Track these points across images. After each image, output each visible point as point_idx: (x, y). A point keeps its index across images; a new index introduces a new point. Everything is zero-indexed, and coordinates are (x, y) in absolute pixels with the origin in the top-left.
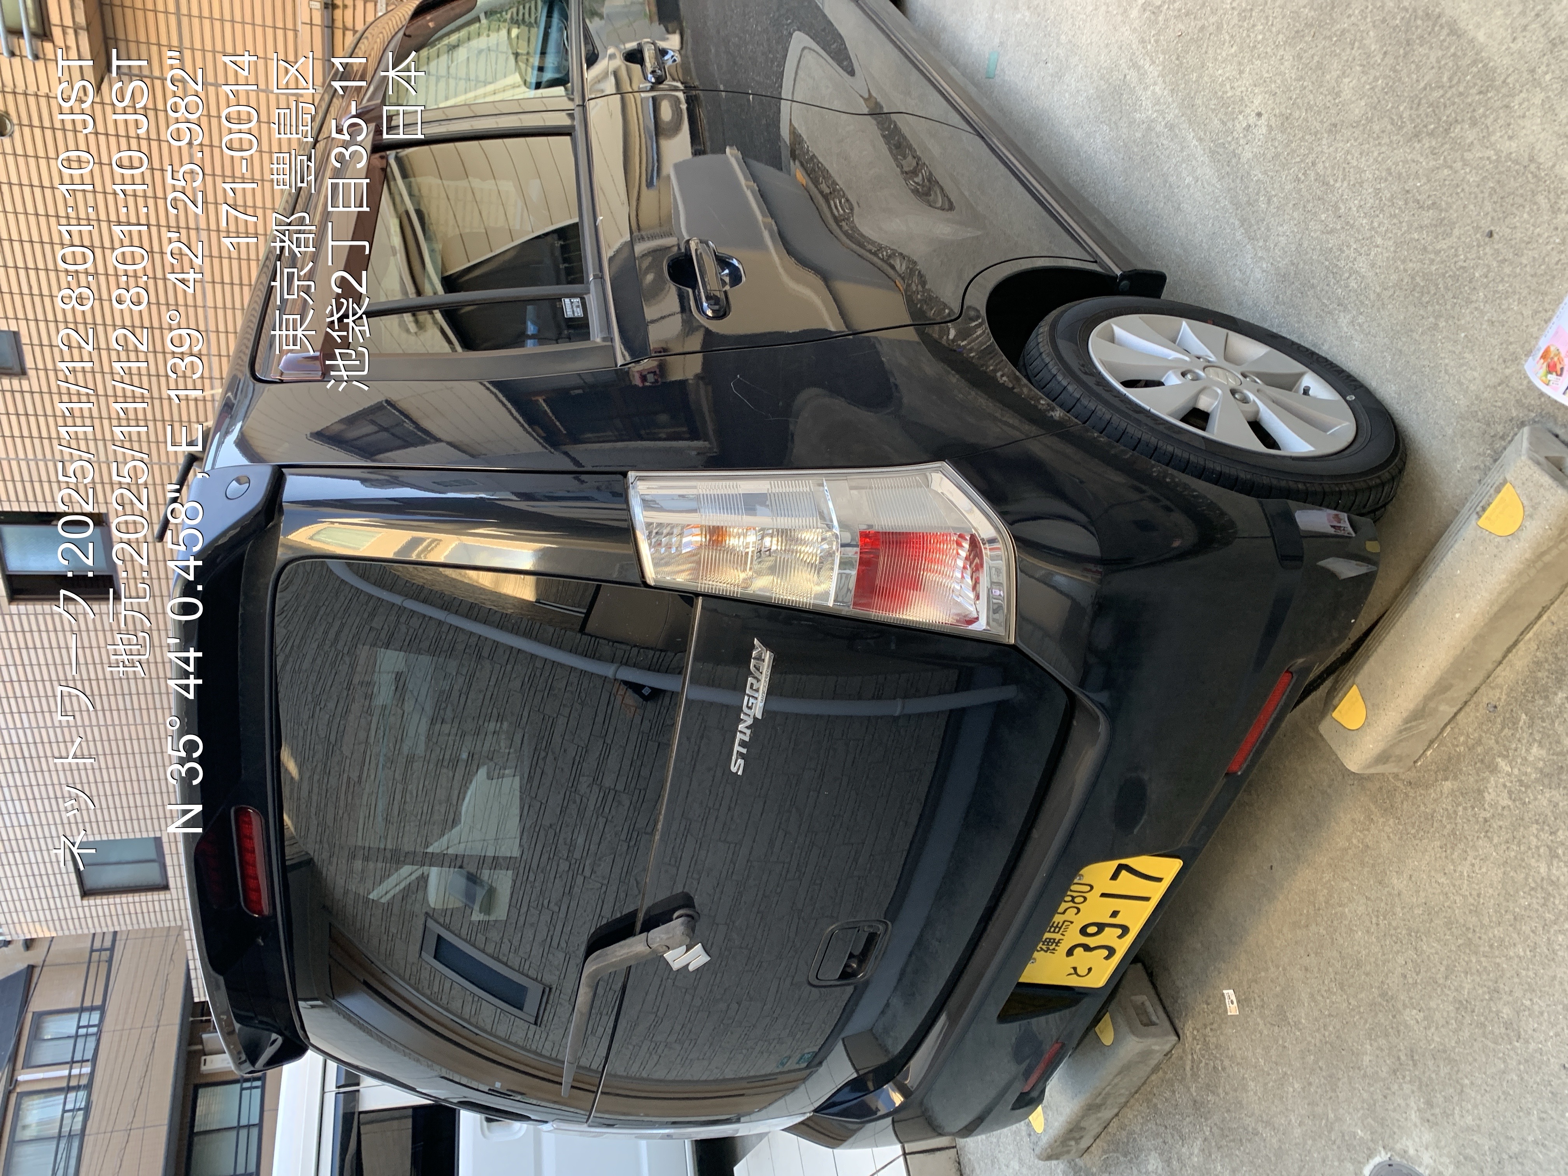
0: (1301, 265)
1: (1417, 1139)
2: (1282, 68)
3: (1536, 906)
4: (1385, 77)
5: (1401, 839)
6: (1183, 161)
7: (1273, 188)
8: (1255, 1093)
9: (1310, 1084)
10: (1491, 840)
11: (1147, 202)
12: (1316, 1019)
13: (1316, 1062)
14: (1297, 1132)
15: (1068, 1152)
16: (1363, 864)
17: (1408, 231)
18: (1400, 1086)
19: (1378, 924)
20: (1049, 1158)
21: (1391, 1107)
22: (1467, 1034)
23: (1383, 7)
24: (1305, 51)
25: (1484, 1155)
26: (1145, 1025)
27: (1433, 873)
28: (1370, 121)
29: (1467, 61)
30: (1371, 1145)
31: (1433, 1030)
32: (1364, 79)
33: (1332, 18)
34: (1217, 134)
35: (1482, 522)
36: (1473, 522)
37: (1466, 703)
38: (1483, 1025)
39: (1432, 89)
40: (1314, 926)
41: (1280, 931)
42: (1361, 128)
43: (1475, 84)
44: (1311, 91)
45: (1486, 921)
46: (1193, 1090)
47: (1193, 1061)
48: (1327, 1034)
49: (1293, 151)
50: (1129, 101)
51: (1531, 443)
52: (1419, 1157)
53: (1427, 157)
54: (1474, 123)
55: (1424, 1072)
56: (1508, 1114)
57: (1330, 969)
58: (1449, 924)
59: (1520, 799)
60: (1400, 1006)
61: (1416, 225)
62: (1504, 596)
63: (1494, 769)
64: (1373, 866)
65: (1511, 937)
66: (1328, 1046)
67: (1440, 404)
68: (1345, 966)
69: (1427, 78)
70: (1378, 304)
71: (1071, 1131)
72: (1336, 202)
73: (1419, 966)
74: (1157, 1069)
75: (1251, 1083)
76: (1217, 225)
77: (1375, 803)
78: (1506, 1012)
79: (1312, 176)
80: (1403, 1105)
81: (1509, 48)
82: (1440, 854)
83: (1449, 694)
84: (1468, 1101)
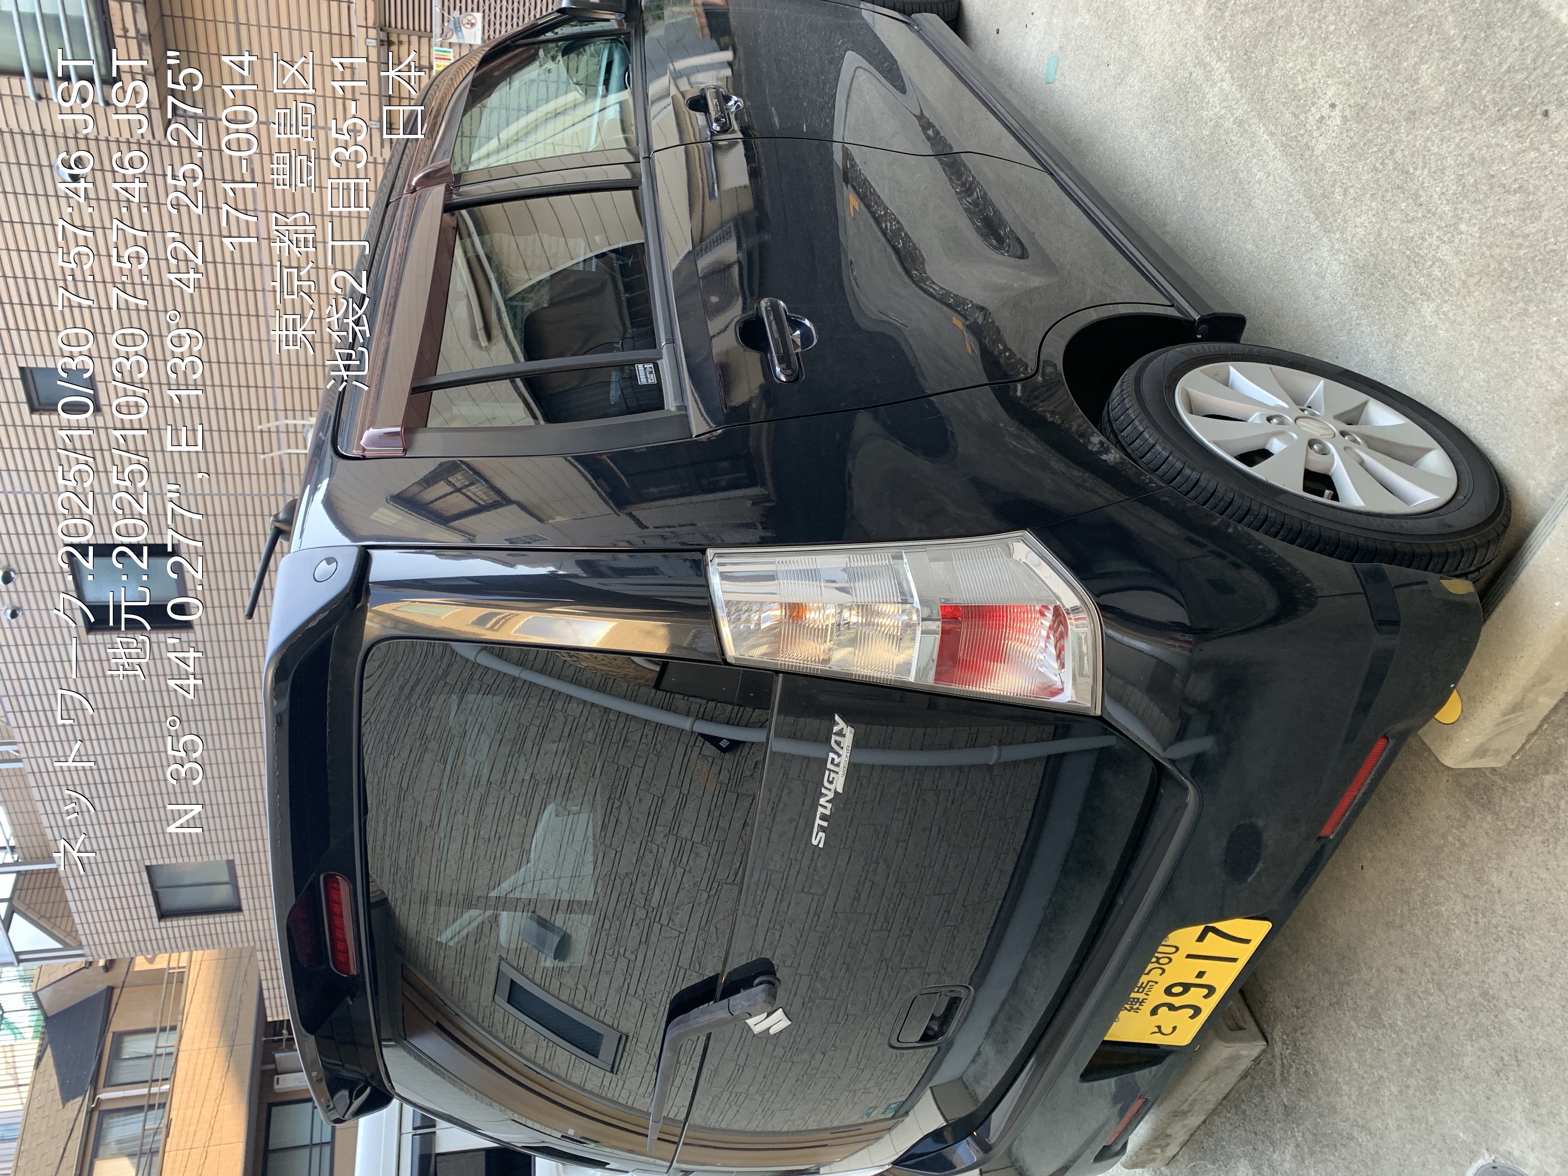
0: (1381, 256)
1: (1522, 1141)
2: (1357, 59)
4: (1467, 62)
5: (1499, 834)
6: (1254, 156)
7: (1349, 179)
8: (1350, 1097)
9: (1408, 1087)
11: (1217, 200)
12: (1413, 1021)
13: (1414, 1064)
14: (1395, 1136)
15: (1154, 1160)
16: (1459, 861)
17: (1494, 216)
18: (1505, 1089)
19: (1477, 923)
20: (1134, 1166)
21: (1494, 1109)
24: (1380, 40)
26: (1232, 1030)
27: (1534, 869)
28: (1450, 106)
29: (1550, 42)
30: (1474, 1147)
31: (1538, 1029)
32: (1442, 66)
34: (1289, 128)
39: (1517, 72)
40: (1409, 926)
41: (1373, 932)
42: (1441, 114)
43: (1560, 65)
44: (1387, 80)
46: (1283, 1095)
47: (1283, 1065)
48: (1424, 1035)
49: (1371, 141)
50: (1196, 99)
52: (1524, 1158)
53: (1512, 139)
55: (1529, 1073)
57: (1427, 970)
60: (1501, 1005)
61: (1502, 209)
64: (1471, 863)
66: (1427, 1048)
67: (1531, 390)
68: (1443, 967)
69: (1510, 60)
70: (1464, 291)
71: (1158, 1139)
72: (1417, 191)
73: (1521, 964)
74: (1245, 1075)
75: (1344, 1087)
76: (1291, 219)
77: (1471, 799)
79: (1390, 164)
80: (1508, 1106)
82: (1542, 849)
83: (1548, 685)
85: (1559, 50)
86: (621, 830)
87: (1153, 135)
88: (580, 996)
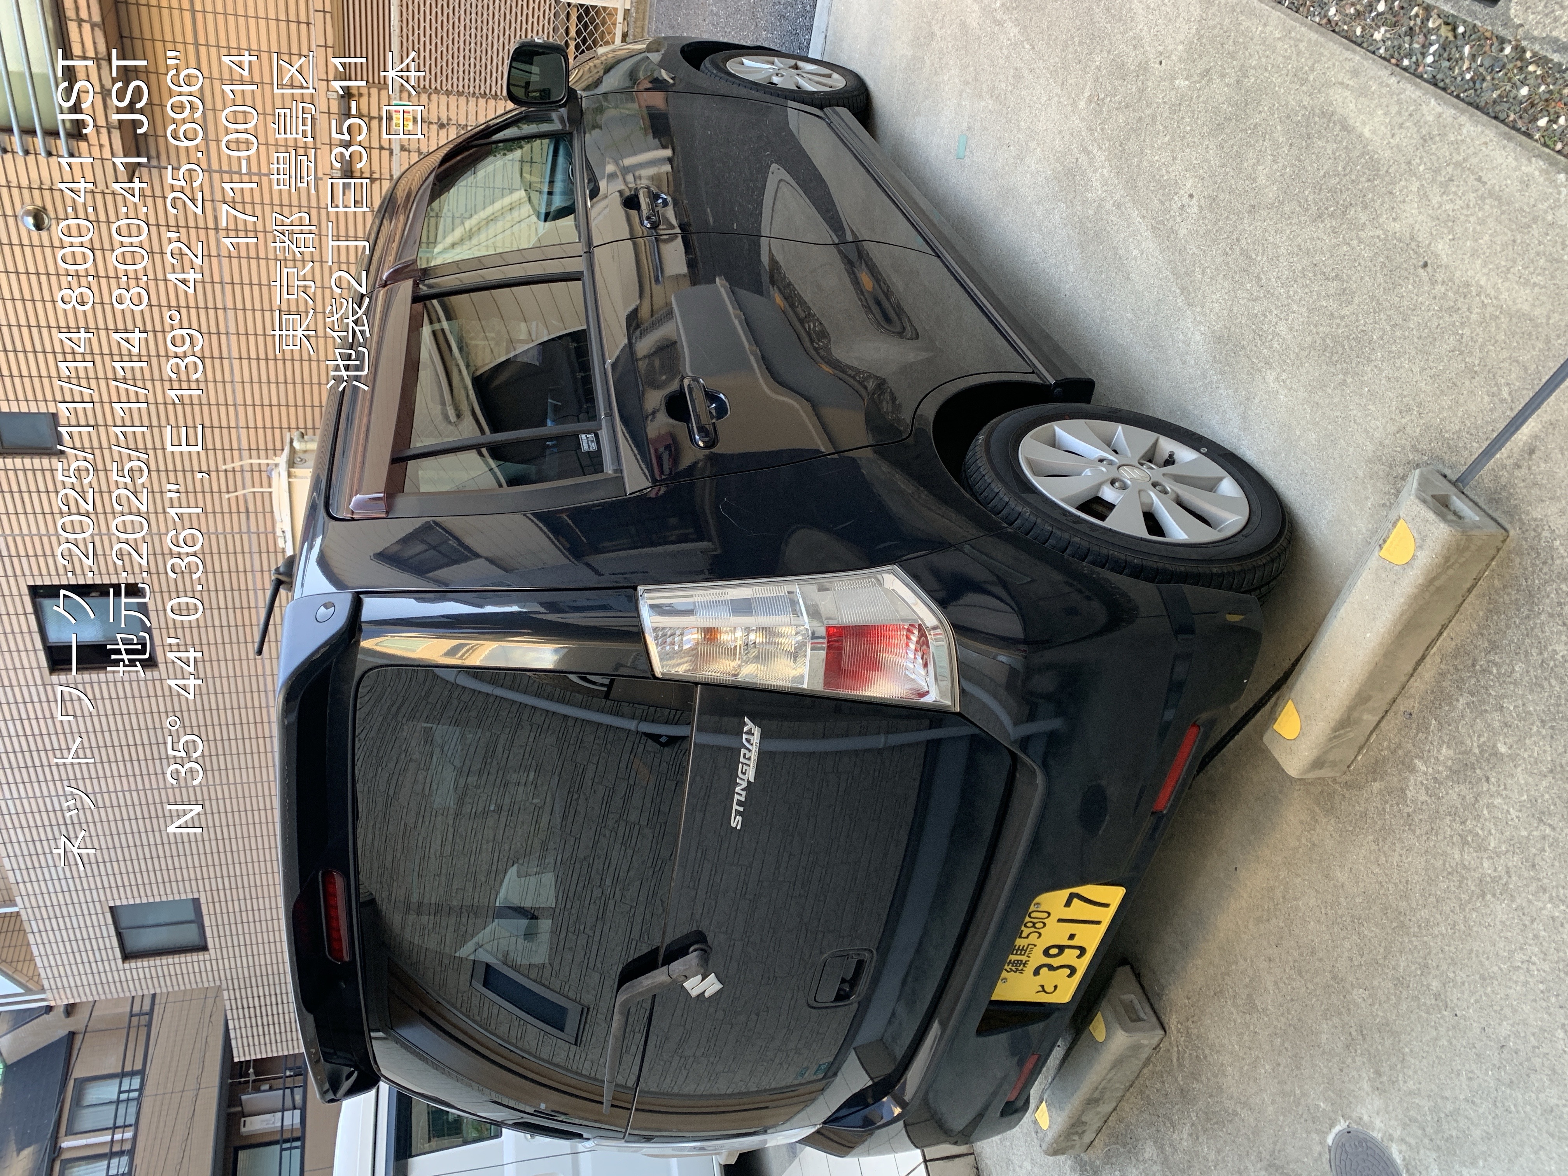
0: (1233, 329)
1: (1369, 1107)
2: (1208, 157)
3: (1453, 889)
4: (1293, 166)
5: (1341, 836)
6: (1130, 236)
7: (1206, 261)
8: (1233, 1077)
9: (1279, 1065)
10: (1414, 832)
11: (1101, 272)
12: (1280, 1005)
13: (1282, 1044)
14: (1270, 1109)
15: (1073, 1147)
16: (1311, 860)
18: (1354, 1061)
19: (1326, 914)
20: (1055, 1153)
21: (1347, 1079)
22: (1405, 1007)
23: (1287, 104)
24: (1226, 142)
25: (1424, 1115)
26: (1133, 1020)
27: (1369, 865)
28: (1282, 203)
29: (1357, 153)
30: (1332, 1115)
31: (1377, 1006)
32: (1274, 168)
33: (1246, 114)
34: (1157, 213)
35: (1383, 553)
36: (1376, 554)
37: (1387, 712)
38: (1417, 998)
39: (1330, 177)
40: (1274, 919)
41: (1246, 927)
42: (1275, 210)
43: (1364, 173)
44: (1233, 177)
45: (1414, 905)
46: (1180, 1079)
47: (1178, 1052)
48: (1290, 1017)
49: (1221, 229)
50: (1082, 182)
51: (1419, 484)
52: (1372, 1122)
53: (1329, 235)
54: (1365, 207)
55: (1372, 1045)
56: (1442, 1077)
57: (1290, 958)
58: (1385, 909)
59: (1435, 794)
60: (1349, 987)
61: (1324, 294)
62: (1405, 617)
63: (1413, 769)
64: (1320, 862)
65: (1435, 918)
66: (1292, 1028)
67: (1351, 449)
68: (1301, 955)
69: (1326, 167)
70: (1297, 362)
71: (1074, 1126)
72: (1259, 274)
73: (1362, 949)
74: (1149, 1064)
75: (1229, 1068)
76: (1161, 293)
77: (1318, 804)
78: (1435, 985)
79: (1237, 250)
80: (1356, 1076)
81: (1389, 143)
82: (1374, 847)
83: (1369, 704)
84: (1409, 1068)
85: (1363, 161)
87: (1049, 211)
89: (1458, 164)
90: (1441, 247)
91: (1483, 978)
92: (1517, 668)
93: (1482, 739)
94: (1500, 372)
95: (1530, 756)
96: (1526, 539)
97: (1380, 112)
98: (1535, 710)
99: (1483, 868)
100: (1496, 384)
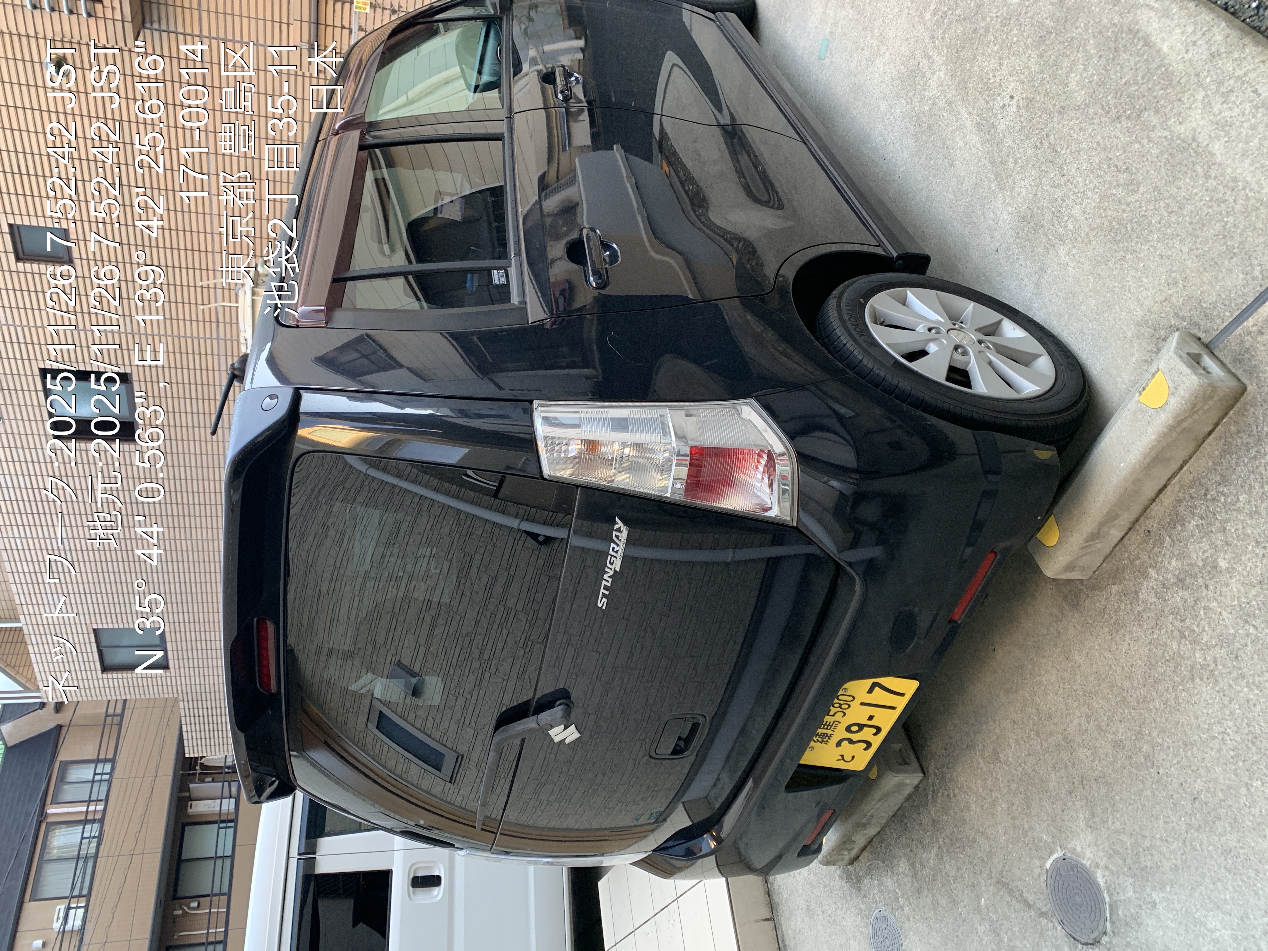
0: (1035, 210)
1: (1083, 840)
2: (1029, 64)
3: (1169, 673)
4: (1099, 74)
5: (1082, 627)
6: (957, 129)
7: (1019, 153)
8: (975, 812)
9: (1013, 804)
10: (1142, 626)
11: (931, 159)
12: (1019, 758)
13: (1018, 788)
14: (1003, 839)
15: (843, 859)
16: (1056, 645)
18: (1073, 803)
19: (1064, 689)
20: (828, 864)
21: (1067, 818)
22: (1119, 764)
23: (1100, 22)
24: (1046, 52)
25: (1126, 849)
26: (901, 765)
27: (1102, 651)
28: (1087, 106)
29: (1155, 65)
30: (1052, 845)
31: (1097, 762)
32: (1084, 76)
33: (1065, 29)
34: (982, 110)
35: (1142, 399)
36: (1136, 398)
37: (1130, 529)
38: (1130, 758)
39: (1130, 85)
40: (1021, 691)
41: (998, 696)
42: (1081, 111)
43: (1159, 83)
44: (1048, 82)
45: (1136, 684)
46: (933, 812)
47: (934, 791)
48: (1026, 768)
49: (1034, 126)
50: (921, 82)
51: (1178, 343)
52: (1083, 852)
53: (1124, 134)
54: (1157, 112)
55: (1090, 793)
56: (1144, 820)
57: (1031, 722)
58: (1112, 686)
59: (1163, 597)
60: (1076, 746)
61: (1115, 183)
62: (1154, 451)
63: (1145, 576)
64: (1063, 647)
65: (1152, 695)
66: (1026, 776)
67: (1124, 314)
68: (1041, 720)
69: (1128, 76)
70: (1086, 240)
71: (845, 843)
72: (1062, 165)
73: (1089, 717)
74: (909, 798)
75: (973, 805)
76: (979, 178)
77: (1066, 602)
78: (1146, 748)
79: (1046, 145)
80: (1075, 816)
81: (1183, 58)
82: (1108, 637)
83: (1116, 522)
84: (1118, 811)
85: (1160, 72)
86: (466, 600)
87: (891, 106)
88: (430, 723)
89: (1239, 78)
90: (1217, 148)
91: (1185, 744)
92: (1241, 498)
93: (1206, 555)
94: (1255, 255)
95: (1243, 570)
96: (1260, 394)
97: (1178, 31)
98: (1252, 533)
99: (1195, 658)
100: (1251, 265)
